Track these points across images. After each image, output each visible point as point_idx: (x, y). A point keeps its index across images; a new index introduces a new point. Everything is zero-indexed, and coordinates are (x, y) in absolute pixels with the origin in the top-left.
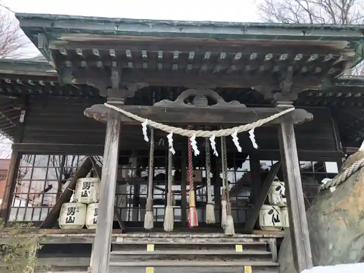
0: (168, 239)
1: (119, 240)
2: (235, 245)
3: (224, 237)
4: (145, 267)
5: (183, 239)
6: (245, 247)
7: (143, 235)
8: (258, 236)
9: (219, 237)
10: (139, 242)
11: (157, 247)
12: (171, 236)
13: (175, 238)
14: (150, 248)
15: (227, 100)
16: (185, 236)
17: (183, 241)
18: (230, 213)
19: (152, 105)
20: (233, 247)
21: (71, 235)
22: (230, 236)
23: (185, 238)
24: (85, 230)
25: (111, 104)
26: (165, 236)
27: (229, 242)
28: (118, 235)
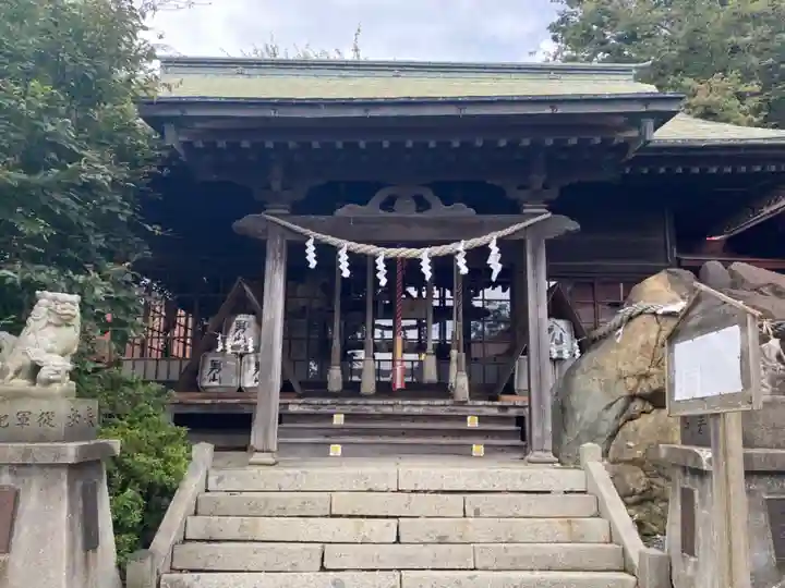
0: (367, 408)
1: (293, 409)
2: (466, 417)
3: (452, 405)
4: (329, 444)
5: (387, 406)
6: (482, 419)
7: (329, 401)
8: (505, 404)
9: (444, 405)
10: (324, 410)
11: (348, 417)
12: (370, 402)
13: (376, 405)
14: (338, 420)
15: (447, 203)
16: (391, 402)
17: (389, 410)
18: (463, 368)
19: (332, 214)
20: (464, 418)
21: (219, 401)
22: (462, 403)
23: (391, 405)
24: (240, 394)
25: (272, 215)
26: (362, 402)
27: (460, 411)
28: (290, 401)
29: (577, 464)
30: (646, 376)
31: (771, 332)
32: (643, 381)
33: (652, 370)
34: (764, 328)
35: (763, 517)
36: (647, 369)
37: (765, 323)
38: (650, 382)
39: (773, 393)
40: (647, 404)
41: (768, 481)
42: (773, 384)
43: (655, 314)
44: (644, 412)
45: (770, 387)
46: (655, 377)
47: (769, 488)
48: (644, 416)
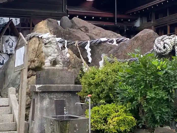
29: (7, 96)
30: (34, 61)
31: (77, 45)
32: (33, 63)
33: (36, 59)
34: (76, 44)
35: (53, 106)
36: (34, 58)
37: (76, 42)
38: (35, 64)
39: (63, 67)
40: (34, 72)
41: (57, 94)
42: (64, 64)
43: (38, 37)
44: (33, 75)
45: (62, 65)
46: (36, 62)
47: (57, 97)
48: (32, 76)
